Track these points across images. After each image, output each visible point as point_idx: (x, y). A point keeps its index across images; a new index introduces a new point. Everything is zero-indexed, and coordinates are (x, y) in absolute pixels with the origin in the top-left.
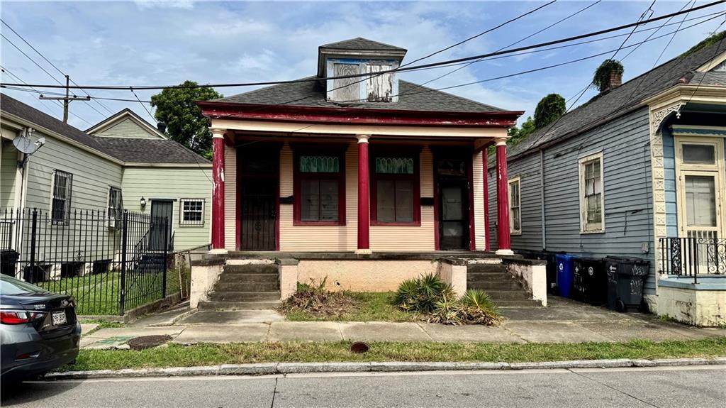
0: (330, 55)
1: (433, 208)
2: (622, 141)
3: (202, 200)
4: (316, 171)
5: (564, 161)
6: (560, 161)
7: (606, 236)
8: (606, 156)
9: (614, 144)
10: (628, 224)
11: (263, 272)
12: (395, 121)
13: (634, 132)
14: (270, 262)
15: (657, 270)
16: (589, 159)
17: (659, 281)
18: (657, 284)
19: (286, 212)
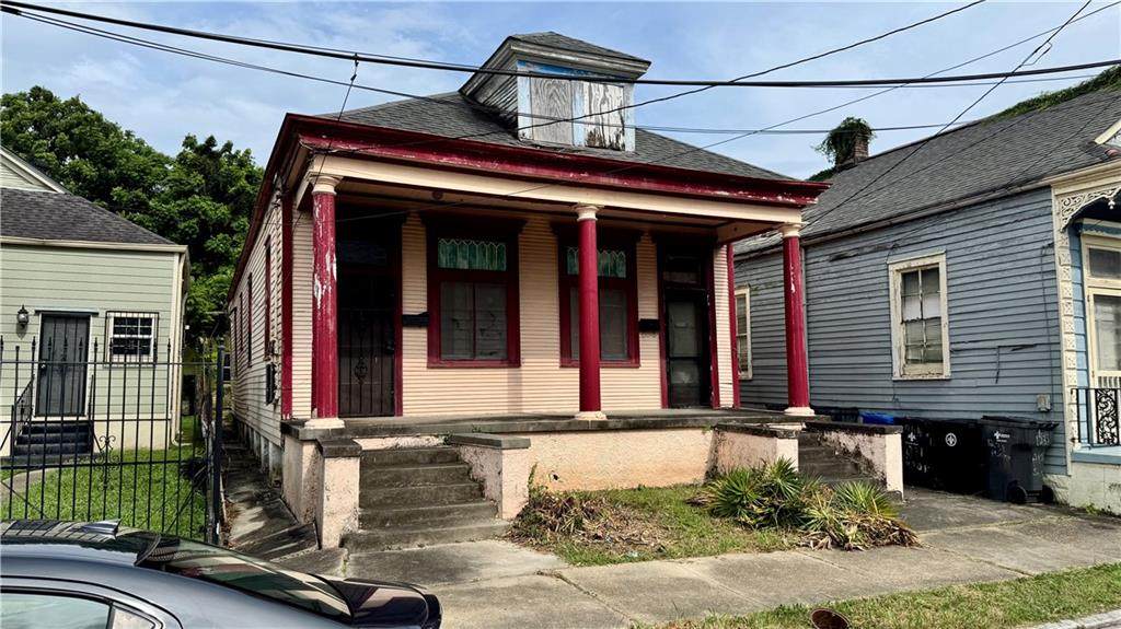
0: (526, 54)
1: (657, 336)
2: (989, 239)
3: (152, 316)
4: (466, 267)
5: (856, 266)
6: (844, 265)
7: (953, 384)
8: (951, 262)
9: (970, 244)
10: (1003, 366)
11: (432, 462)
12: (645, 185)
13: (1017, 225)
14: (435, 441)
15: (1069, 437)
16: (914, 264)
17: (1073, 453)
18: (1069, 459)
19: (414, 342)
